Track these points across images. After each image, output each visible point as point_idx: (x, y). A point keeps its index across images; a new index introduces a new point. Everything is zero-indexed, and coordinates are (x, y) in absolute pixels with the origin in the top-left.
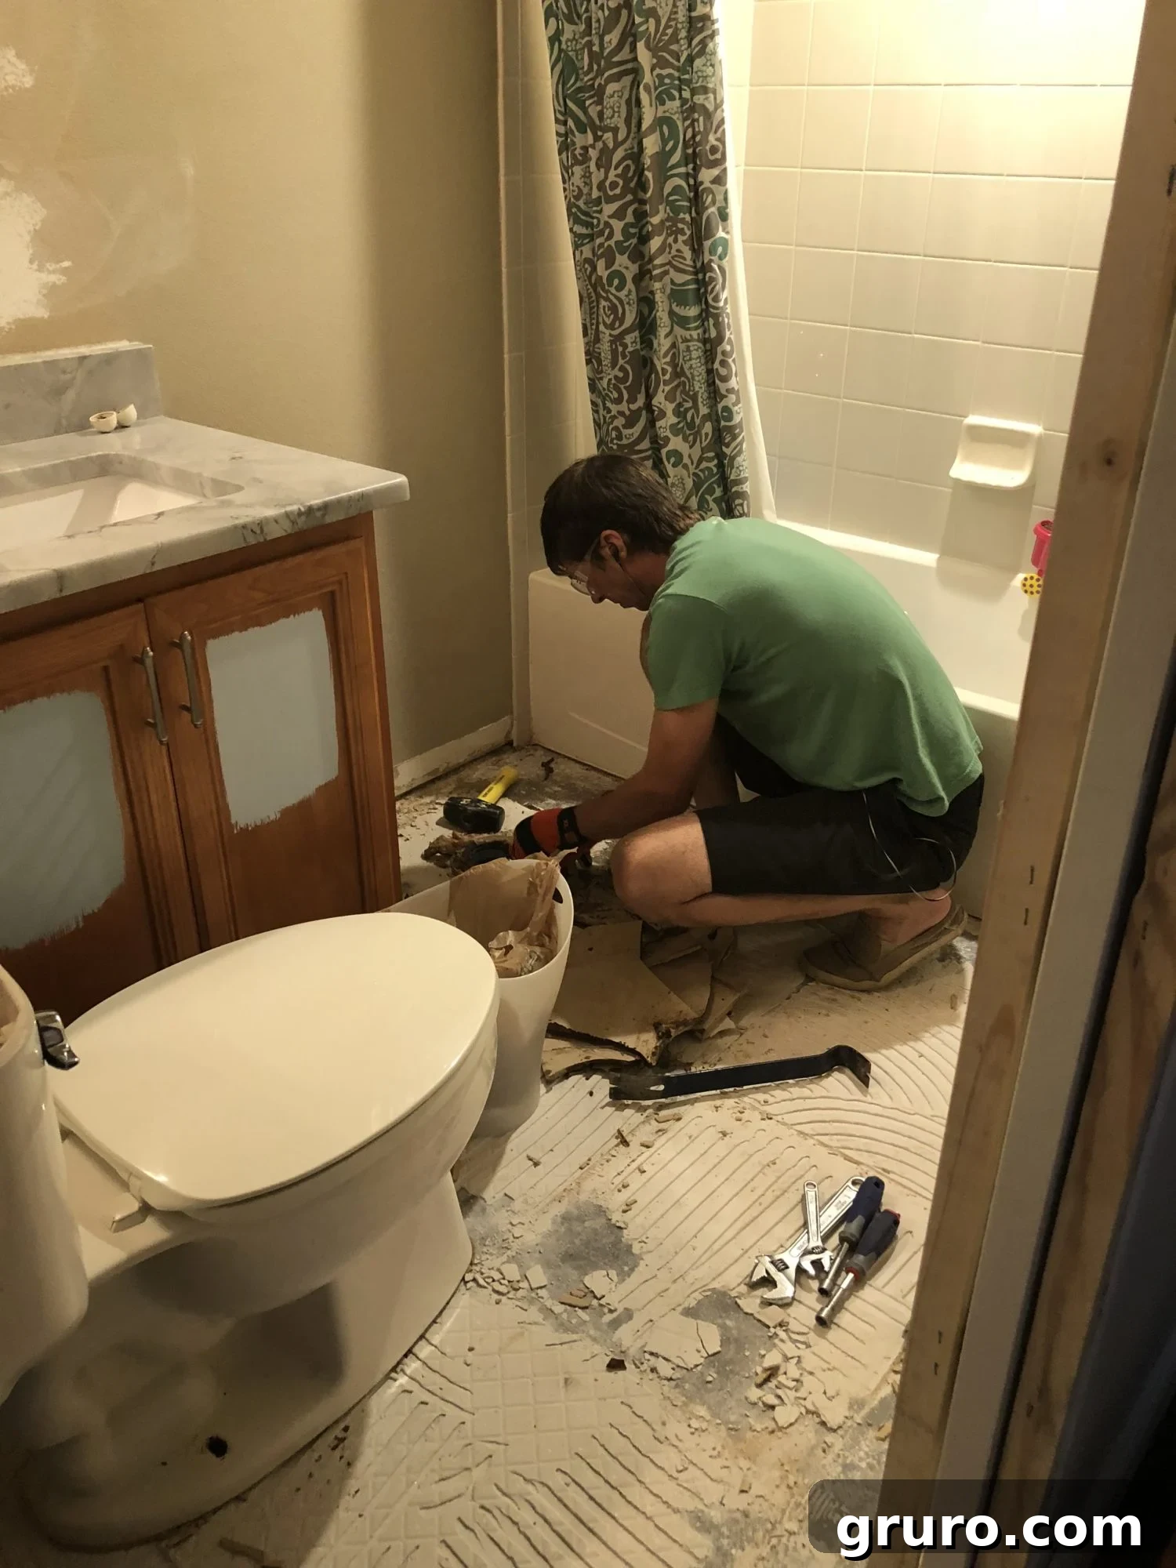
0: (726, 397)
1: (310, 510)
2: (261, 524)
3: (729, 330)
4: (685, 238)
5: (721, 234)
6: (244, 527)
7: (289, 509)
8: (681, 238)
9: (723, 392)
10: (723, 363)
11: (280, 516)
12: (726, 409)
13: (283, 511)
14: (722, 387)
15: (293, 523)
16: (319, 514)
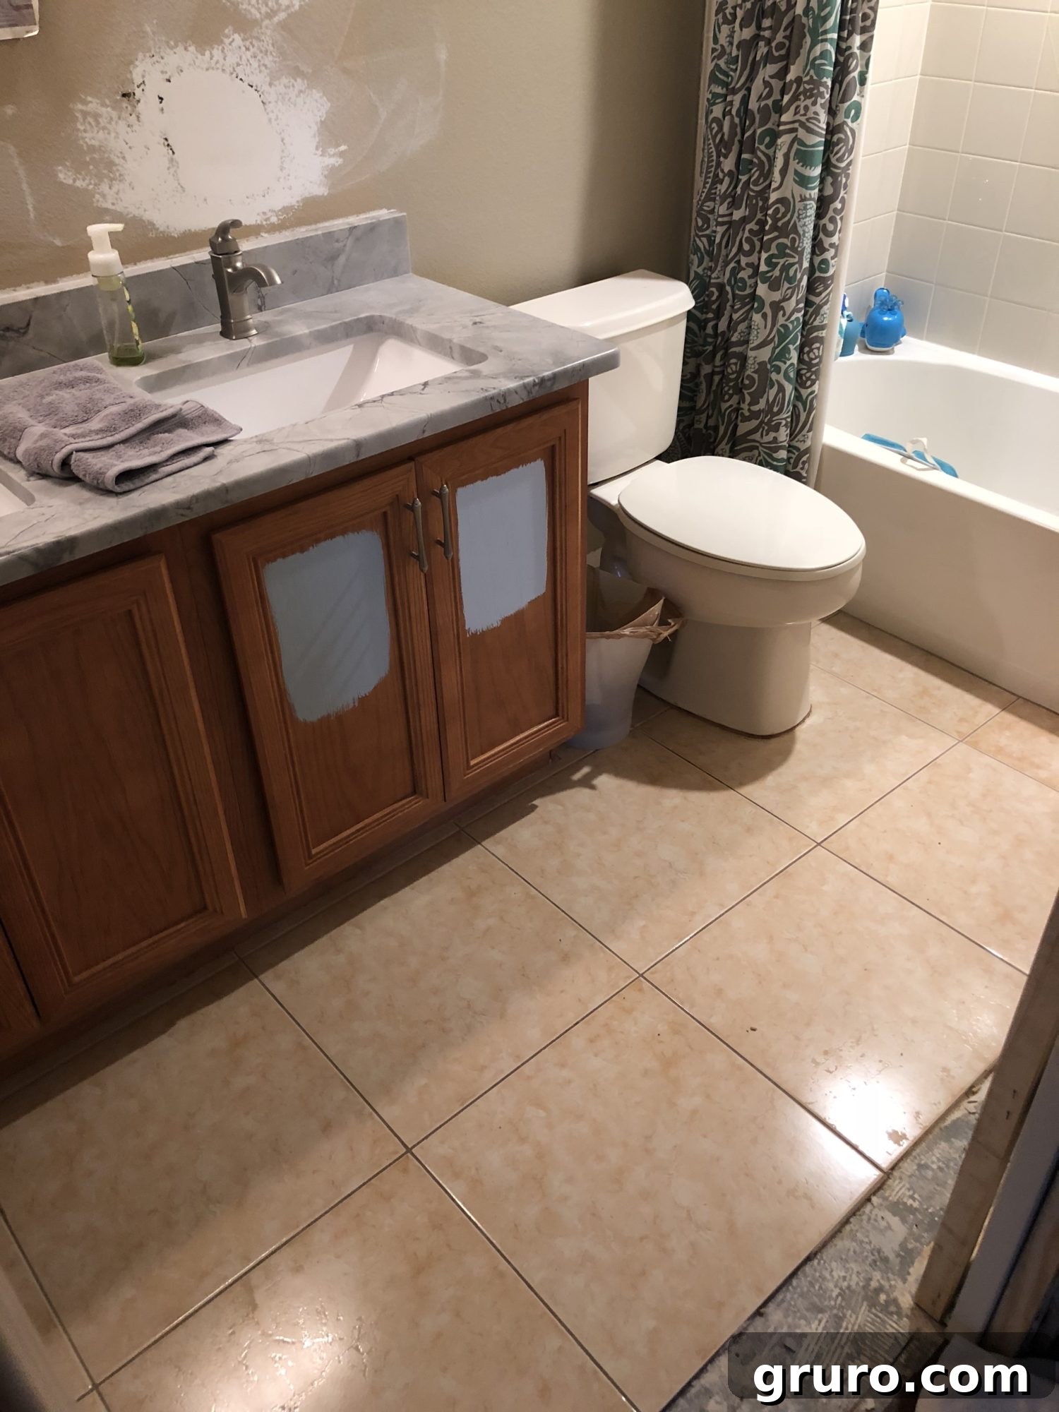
0: (829, 250)
1: (543, 380)
2: (505, 395)
3: (844, 189)
4: (823, 101)
5: (856, 98)
6: (492, 398)
7: (527, 380)
8: (820, 101)
9: (826, 246)
10: (832, 220)
11: (520, 387)
12: (825, 261)
13: (521, 382)
14: (827, 242)
15: (529, 392)
16: (549, 384)
